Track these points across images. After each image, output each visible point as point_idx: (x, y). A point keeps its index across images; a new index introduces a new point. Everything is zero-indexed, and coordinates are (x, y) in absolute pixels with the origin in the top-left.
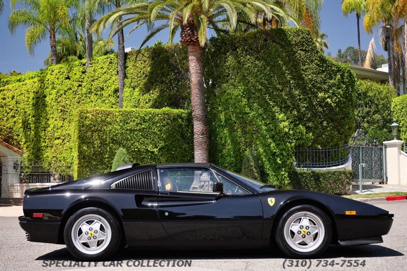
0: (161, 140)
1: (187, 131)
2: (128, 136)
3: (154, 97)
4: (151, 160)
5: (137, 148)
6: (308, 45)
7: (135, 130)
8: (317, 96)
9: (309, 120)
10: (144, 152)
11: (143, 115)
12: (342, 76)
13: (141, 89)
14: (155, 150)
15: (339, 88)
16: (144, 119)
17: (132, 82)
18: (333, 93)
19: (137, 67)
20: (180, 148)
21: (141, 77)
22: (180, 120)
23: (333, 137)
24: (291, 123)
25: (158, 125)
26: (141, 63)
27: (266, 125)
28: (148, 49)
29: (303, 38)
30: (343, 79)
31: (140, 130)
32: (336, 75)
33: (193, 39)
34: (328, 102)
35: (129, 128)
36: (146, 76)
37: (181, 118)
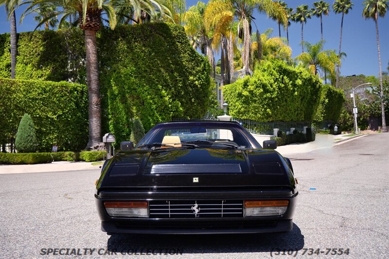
0: (59, 108)
1: (81, 101)
2: (31, 104)
3: (47, 73)
4: (51, 125)
5: (38, 114)
6: (183, 39)
7: (37, 99)
8: (188, 79)
9: (182, 97)
10: (44, 118)
11: (44, 86)
12: (204, 65)
13: (33, 66)
14: (54, 117)
15: (202, 74)
16: (45, 90)
17: (24, 59)
18: (199, 78)
19: (29, 46)
20: (75, 115)
21: (33, 55)
22: (76, 92)
23: (197, 111)
24: (170, 98)
25: (57, 95)
26: (34, 43)
27: (151, 99)
28: (40, 32)
29: (180, 33)
30: (205, 67)
31: (41, 99)
32: (201, 64)
33: (91, 24)
34: (195, 84)
35: (31, 97)
36: (38, 55)
37: (76, 90)
